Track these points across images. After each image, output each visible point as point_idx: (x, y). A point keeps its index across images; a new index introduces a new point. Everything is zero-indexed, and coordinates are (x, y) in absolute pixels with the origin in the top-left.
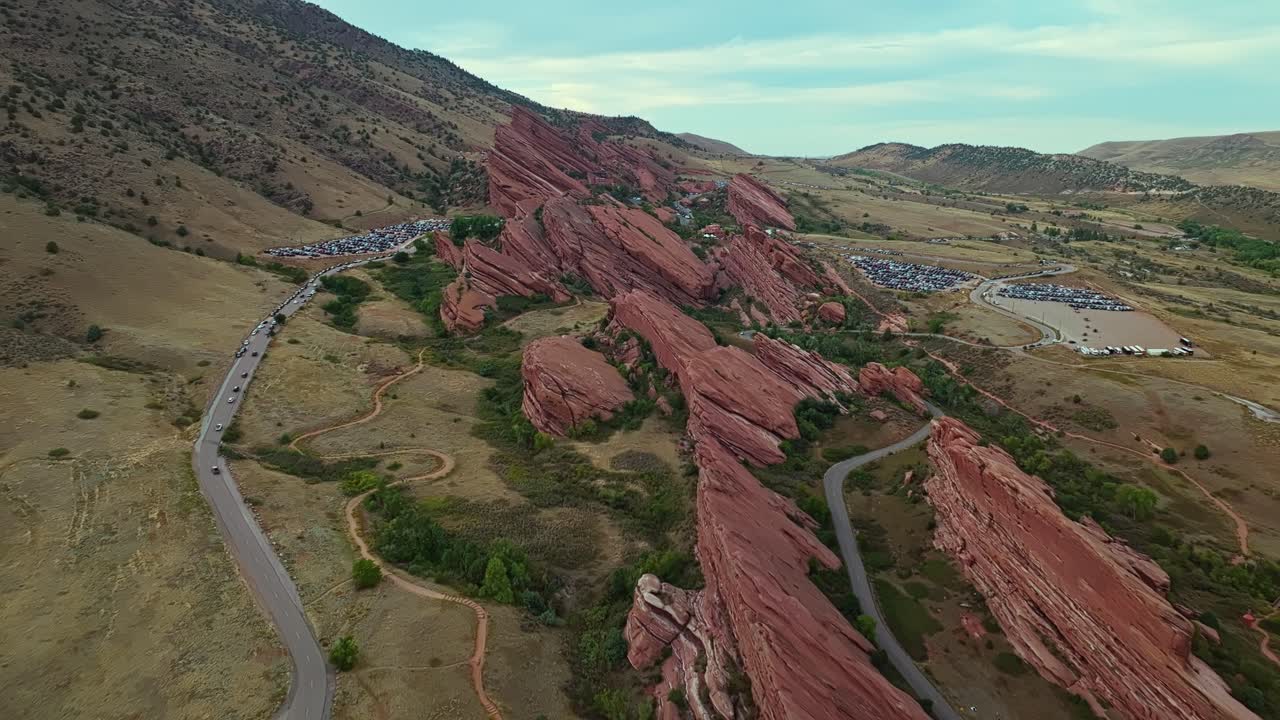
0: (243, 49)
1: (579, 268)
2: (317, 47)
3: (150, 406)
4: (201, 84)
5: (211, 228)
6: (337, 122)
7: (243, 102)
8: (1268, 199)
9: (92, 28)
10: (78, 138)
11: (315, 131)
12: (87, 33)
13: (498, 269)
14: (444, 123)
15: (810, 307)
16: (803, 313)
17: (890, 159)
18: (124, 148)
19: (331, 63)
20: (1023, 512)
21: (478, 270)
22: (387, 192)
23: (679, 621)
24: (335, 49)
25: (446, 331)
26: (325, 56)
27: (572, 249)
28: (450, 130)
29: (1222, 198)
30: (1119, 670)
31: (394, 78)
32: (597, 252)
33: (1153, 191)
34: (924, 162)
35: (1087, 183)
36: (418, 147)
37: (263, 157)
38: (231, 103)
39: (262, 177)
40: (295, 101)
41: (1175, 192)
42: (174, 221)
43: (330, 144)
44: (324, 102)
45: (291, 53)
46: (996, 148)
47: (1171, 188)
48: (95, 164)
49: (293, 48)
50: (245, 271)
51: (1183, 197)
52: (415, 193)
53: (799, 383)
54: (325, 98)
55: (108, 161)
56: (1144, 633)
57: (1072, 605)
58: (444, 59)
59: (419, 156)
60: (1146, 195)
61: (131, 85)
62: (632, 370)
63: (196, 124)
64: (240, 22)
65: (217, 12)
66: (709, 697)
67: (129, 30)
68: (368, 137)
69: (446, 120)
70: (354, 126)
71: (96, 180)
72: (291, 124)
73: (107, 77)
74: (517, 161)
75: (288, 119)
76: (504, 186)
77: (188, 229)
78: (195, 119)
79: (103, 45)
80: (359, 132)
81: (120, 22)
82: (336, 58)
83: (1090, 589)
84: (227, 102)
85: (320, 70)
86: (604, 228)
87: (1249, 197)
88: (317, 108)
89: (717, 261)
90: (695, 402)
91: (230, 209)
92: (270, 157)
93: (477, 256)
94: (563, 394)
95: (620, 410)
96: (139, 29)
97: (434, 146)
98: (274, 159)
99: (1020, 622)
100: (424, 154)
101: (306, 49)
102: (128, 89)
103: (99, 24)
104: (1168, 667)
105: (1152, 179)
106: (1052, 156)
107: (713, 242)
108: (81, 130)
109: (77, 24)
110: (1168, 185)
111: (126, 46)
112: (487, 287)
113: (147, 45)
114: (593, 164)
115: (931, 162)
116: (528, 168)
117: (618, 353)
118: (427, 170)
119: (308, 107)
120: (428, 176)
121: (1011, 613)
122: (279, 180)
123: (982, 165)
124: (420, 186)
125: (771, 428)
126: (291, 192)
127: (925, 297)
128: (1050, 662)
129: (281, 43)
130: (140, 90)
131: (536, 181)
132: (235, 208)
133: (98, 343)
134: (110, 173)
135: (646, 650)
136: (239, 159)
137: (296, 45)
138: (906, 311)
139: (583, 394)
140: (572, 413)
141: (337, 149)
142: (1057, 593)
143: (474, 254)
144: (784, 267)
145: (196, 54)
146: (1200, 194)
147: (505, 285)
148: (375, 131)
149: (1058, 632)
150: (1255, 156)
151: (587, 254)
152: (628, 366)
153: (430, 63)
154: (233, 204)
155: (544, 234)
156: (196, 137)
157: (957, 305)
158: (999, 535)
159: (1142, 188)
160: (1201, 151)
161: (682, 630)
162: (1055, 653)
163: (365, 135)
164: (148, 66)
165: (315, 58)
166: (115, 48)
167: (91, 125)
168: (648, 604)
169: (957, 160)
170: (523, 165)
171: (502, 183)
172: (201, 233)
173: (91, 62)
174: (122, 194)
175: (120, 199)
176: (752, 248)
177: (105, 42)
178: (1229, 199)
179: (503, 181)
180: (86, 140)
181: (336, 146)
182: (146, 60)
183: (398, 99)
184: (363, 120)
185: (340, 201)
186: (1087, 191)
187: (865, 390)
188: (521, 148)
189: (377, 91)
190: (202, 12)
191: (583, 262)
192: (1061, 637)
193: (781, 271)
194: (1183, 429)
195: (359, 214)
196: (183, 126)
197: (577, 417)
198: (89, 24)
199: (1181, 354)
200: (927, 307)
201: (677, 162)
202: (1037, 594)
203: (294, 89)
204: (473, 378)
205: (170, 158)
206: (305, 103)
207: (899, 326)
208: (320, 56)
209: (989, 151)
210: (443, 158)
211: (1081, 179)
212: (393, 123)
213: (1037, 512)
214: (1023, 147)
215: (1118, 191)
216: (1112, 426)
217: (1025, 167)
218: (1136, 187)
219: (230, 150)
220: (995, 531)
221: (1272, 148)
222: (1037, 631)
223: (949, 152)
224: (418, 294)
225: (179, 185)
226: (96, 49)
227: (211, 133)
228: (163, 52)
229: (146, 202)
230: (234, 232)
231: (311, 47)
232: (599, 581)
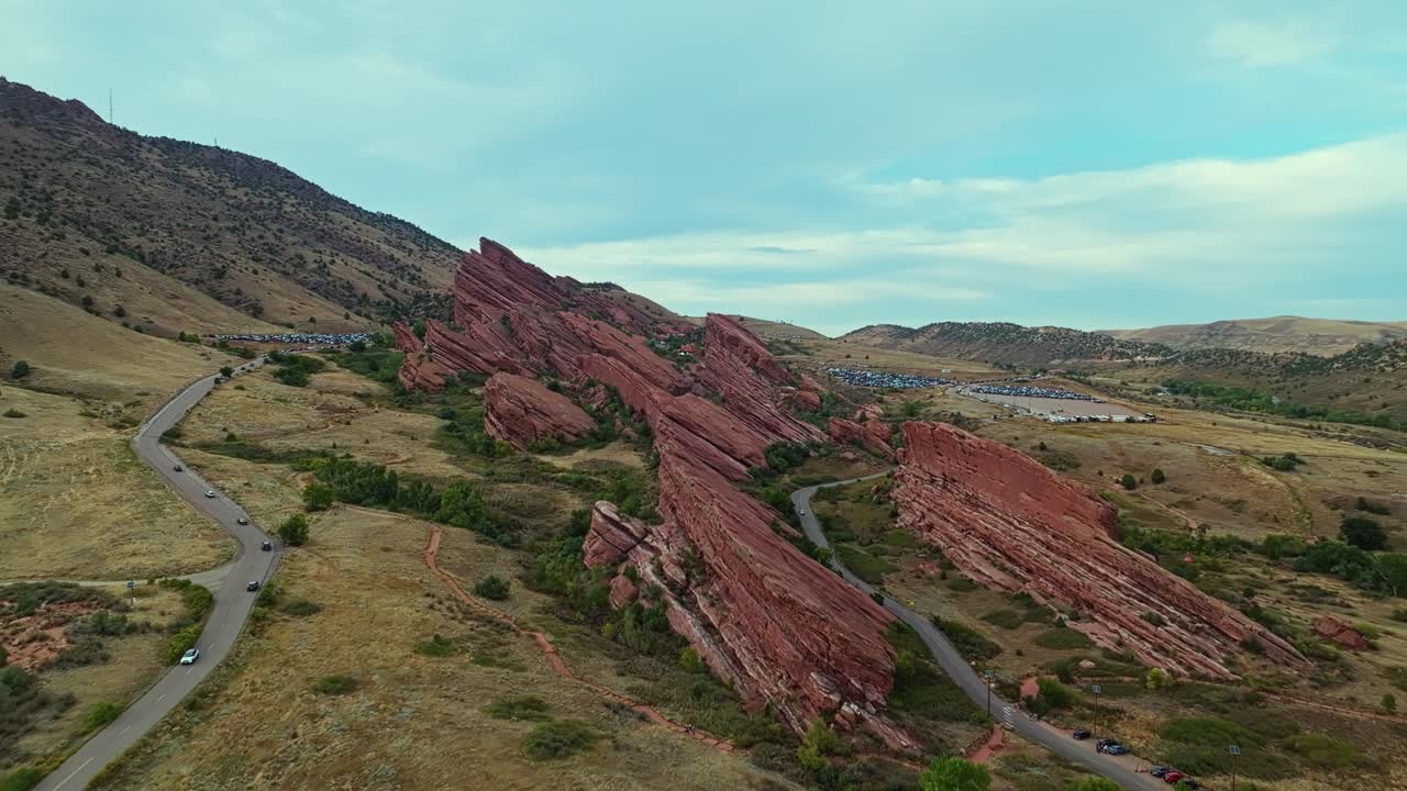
0: (192, 188)
1: (547, 361)
2: (272, 194)
3: (82, 414)
4: (145, 206)
5: (152, 312)
6: (292, 251)
7: (191, 225)
8: (1244, 357)
9: (30, 152)
10: (12, 223)
11: (267, 255)
12: (23, 156)
13: (461, 346)
14: (407, 266)
15: (786, 398)
16: (778, 404)
17: (878, 340)
18: (61, 237)
19: (288, 208)
20: (970, 454)
21: (440, 345)
22: (344, 311)
23: (636, 534)
24: (292, 197)
25: (404, 389)
26: (281, 202)
27: (539, 341)
28: (413, 272)
29: (1204, 361)
30: (1058, 563)
31: (355, 227)
32: (565, 346)
33: (1139, 358)
34: (913, 341)
35: (1074, 353)
36: (378, 280)
37: (213, 265)
38: (178, 225)
39: (208, 283)
40: (248, 232)
41: (1160, 358)
42: (112, 303)
43: (285, 266)
44: (279, 234)
45: (245, 199)
46: (984, 324)
47: (1156, 355)
48: (29, 246)
49: (246, 194)
50: (188, 346)
51: (1168, 361)
52: (373, 316)
53: (770, 434)
54: (281, 231)
55: (43, 246)
56: (1074, 517)
57: (1016, 522)
58: (409, 223)
59: (379, 287)
60: (1133, 362)
61: (70, 198)
62: (598, 409)
63: (139, 235)
64: (190, 168)
65: (166, 157)
66: (662, 570)
67: (70, 156)
68: (325, 266)
69: (410, 263)
70: (310, 255)
71: (28, 260)
72: (243, 247)
73: (43, 191)
74: (483, 282)
75: (239, 242)
76: (471, 305)
77: (127, 311)
78: (138, 231)
79: (40, 167)
80: (315, 261)
81: (60, 149)
82: (293, 205)
83: (1030, 499)
84: (174, 224)
85: (275, 212)
86: (573, 328)
87: (1227, 357)
88: (272, 240)
89: (692, 375)
90: (661, 421)
91: (174, 302)
92: (219, 266)
93: (440, 333)
94: (526, 409)
95: (585, 435)
96: (81, 157)
97: (396, 281)
98: (224, 267)
99: (971, 554)
100: (384, 286)
101: (260, 195)
102: (66, 201)
103: (38, 149)
104: (1096, 538)
105: (1137, 347)
106: (1038, 329)
107: (688, 359)
108: (15, 217)
109: (14, 146)
110: (1151, 352)
111: (67, 170)
112: (450, 363)
113: (87, 170)
114: (565, 299)
115: (921, 340)
116: (496, 291)
117: (585, 397)
118: (385, 299)
119: (261, 237)
120: (388, 304)
121: (963, 551)
122: (228, 285)
123: (970, 340)
124: (381, 311)
125: (739, 457)
126: (239, 297)
127: (902, 392)
128: (998, 575)
129: (234, 189)
130: (80, 203)
131: (504, 302)
132: (179, 301)
133: (24, 378)
134: (44, 256)
135: (602, 553)
136: (184, 265)
137: (250, 191)
138: (881, 401)
139: (547, 416)
140: (535, 431)
141: (291, 271)
142: (1004, 520)
143: (436, 331)
144: (758, 364)
145: (142, 182)
146: (1183, 358)
147: (467, 361)
148: (333, 262)
149: (1006, 555)
150: (1239, 341)
151: (557, 348)
152: (594, 406)
153: (394, 225)
154: (178, 298)
155: (512, 333)
156: (139, 247)
157: (932, 397)
158: (952, 493)
159: (1128, 356)
160: (1188, 337)
161: (639, 543)
162: (1003, 569)
163: (321, 264)
164: (89, 189)
165: (271, 204)
166: (54, 170)
167: (27, 215)
168: (604, 516)
169: (946, 337)
170: (491, 286)
171: (468, 301)
172: (140, 316)
173: (26, 177)
174: (56, 275)
175: (53, 279)
176: (726, 353)
177: (43, 165)
178: (1210, 360)
179: (469, 300)
180: (20, 226)
181: (291, 269)
182: (87, 183)
183: (359, 241)
184: (320, 253)
185: (293, 309)
186: (1075, 361)
187: (835, 438)
188: (489, 272)
189: (336, 233)
190: (150, 155)
191: (552, 354)
192: (1009, 559)
193: (755, 368)
194: (1143, 465)
195: (312, 320)
196: (125, 237)
197: (539, 433)
198: (26, 148)
199: (1144, 421)
200: (903, 399)
201: (655, 313)
202: (986, 528)
203: (247, 220)
204: (432, 419)
205: (111, 253)
206: (258, 233)
207: (874, 413)
208: (275, 203)
209: (976, 327)
210: (405, 292)
211: (1069, 350)
212: (350, 258)
213: (981, 448)
214: (1010, 322)
215: (1105, 359)
216: (1077, 466)
217: (1013, 341)
218: (1122, 355)
219: (175, 256)
220: (950, 491)
221: (1254, 334)
222: (987, 558)
223: (937, 330)
224: (375, 368)
225: (119, 274)
226: (31, 170)
227: (155, 244)
228: (106, 177)
229: (82, 284)
230: (178, 319)
231: (266, 194)
232: (556, 526)
